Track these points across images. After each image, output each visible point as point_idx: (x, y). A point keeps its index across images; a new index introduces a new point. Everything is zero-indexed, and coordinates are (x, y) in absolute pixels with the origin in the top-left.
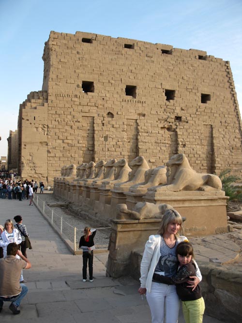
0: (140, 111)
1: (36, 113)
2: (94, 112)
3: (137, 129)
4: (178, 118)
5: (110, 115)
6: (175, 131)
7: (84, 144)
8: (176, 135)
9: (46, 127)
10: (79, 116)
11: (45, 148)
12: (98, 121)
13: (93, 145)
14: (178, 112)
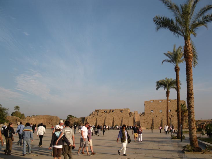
0: (163, 115)
1: (142, 117)
2: (153, 116)
3: (162, 119)
4: (172, 116)
5: (157, 116)
6: (171, 118)
7: (152, 122)
8: (171, 119)
9: (144, 119)
10: (150, 117)
11: (144, 123)
12: (154, 118)
13: (153, 123)
14: (172, 114)
